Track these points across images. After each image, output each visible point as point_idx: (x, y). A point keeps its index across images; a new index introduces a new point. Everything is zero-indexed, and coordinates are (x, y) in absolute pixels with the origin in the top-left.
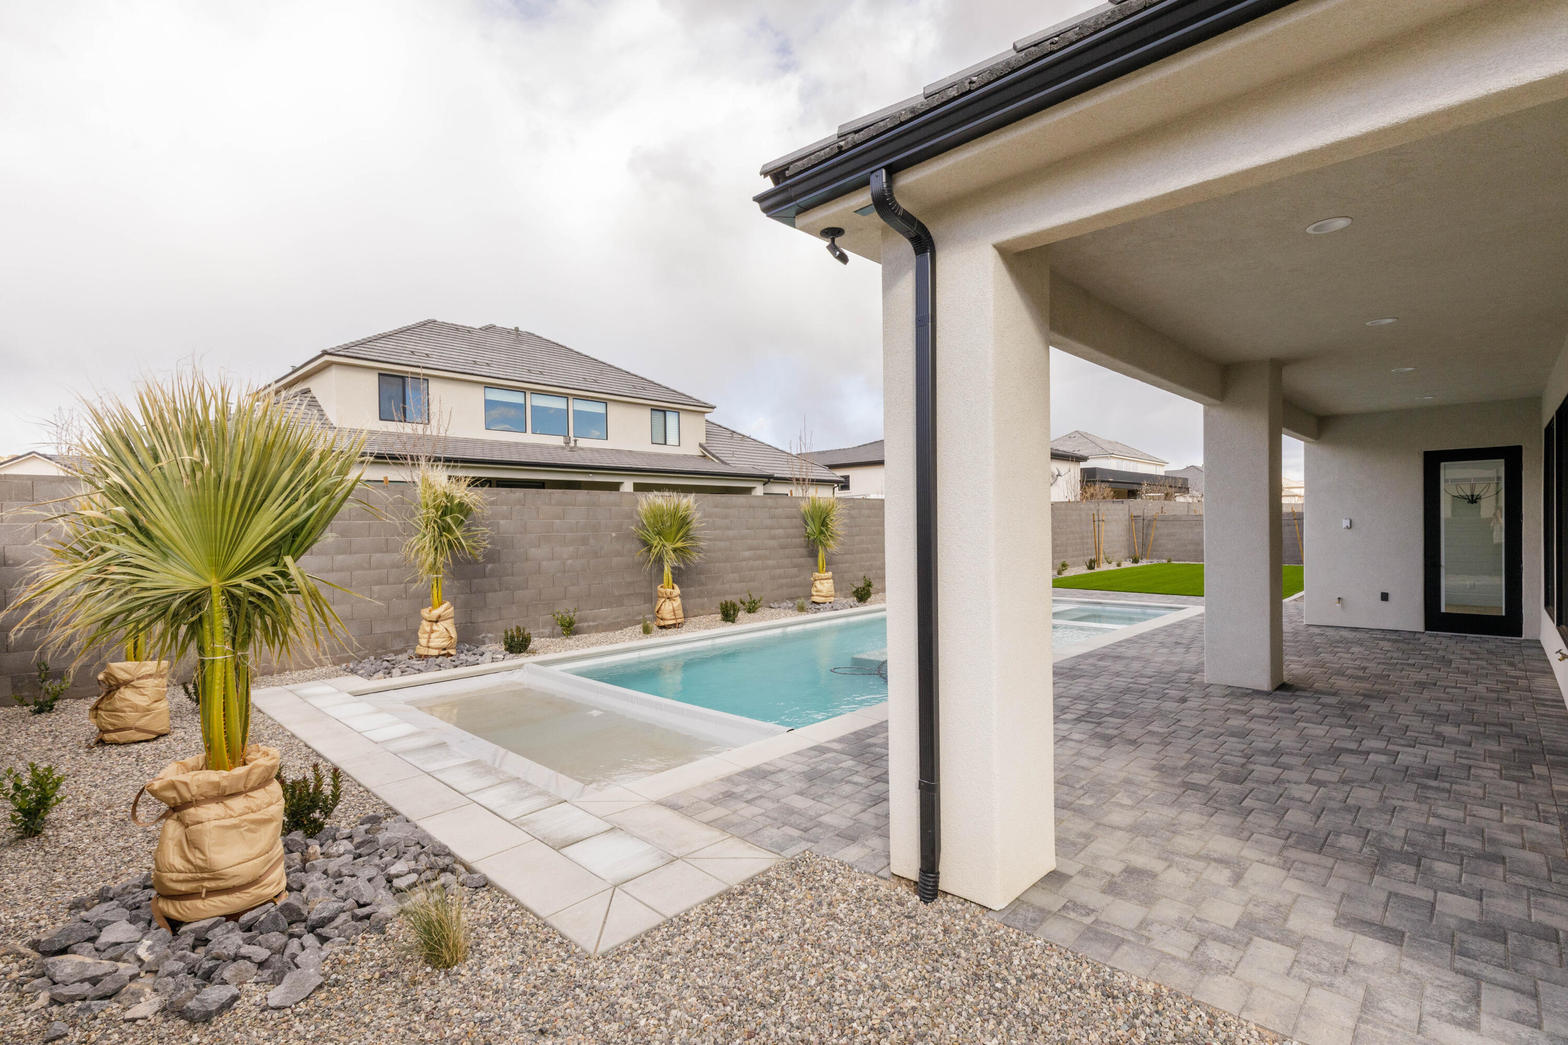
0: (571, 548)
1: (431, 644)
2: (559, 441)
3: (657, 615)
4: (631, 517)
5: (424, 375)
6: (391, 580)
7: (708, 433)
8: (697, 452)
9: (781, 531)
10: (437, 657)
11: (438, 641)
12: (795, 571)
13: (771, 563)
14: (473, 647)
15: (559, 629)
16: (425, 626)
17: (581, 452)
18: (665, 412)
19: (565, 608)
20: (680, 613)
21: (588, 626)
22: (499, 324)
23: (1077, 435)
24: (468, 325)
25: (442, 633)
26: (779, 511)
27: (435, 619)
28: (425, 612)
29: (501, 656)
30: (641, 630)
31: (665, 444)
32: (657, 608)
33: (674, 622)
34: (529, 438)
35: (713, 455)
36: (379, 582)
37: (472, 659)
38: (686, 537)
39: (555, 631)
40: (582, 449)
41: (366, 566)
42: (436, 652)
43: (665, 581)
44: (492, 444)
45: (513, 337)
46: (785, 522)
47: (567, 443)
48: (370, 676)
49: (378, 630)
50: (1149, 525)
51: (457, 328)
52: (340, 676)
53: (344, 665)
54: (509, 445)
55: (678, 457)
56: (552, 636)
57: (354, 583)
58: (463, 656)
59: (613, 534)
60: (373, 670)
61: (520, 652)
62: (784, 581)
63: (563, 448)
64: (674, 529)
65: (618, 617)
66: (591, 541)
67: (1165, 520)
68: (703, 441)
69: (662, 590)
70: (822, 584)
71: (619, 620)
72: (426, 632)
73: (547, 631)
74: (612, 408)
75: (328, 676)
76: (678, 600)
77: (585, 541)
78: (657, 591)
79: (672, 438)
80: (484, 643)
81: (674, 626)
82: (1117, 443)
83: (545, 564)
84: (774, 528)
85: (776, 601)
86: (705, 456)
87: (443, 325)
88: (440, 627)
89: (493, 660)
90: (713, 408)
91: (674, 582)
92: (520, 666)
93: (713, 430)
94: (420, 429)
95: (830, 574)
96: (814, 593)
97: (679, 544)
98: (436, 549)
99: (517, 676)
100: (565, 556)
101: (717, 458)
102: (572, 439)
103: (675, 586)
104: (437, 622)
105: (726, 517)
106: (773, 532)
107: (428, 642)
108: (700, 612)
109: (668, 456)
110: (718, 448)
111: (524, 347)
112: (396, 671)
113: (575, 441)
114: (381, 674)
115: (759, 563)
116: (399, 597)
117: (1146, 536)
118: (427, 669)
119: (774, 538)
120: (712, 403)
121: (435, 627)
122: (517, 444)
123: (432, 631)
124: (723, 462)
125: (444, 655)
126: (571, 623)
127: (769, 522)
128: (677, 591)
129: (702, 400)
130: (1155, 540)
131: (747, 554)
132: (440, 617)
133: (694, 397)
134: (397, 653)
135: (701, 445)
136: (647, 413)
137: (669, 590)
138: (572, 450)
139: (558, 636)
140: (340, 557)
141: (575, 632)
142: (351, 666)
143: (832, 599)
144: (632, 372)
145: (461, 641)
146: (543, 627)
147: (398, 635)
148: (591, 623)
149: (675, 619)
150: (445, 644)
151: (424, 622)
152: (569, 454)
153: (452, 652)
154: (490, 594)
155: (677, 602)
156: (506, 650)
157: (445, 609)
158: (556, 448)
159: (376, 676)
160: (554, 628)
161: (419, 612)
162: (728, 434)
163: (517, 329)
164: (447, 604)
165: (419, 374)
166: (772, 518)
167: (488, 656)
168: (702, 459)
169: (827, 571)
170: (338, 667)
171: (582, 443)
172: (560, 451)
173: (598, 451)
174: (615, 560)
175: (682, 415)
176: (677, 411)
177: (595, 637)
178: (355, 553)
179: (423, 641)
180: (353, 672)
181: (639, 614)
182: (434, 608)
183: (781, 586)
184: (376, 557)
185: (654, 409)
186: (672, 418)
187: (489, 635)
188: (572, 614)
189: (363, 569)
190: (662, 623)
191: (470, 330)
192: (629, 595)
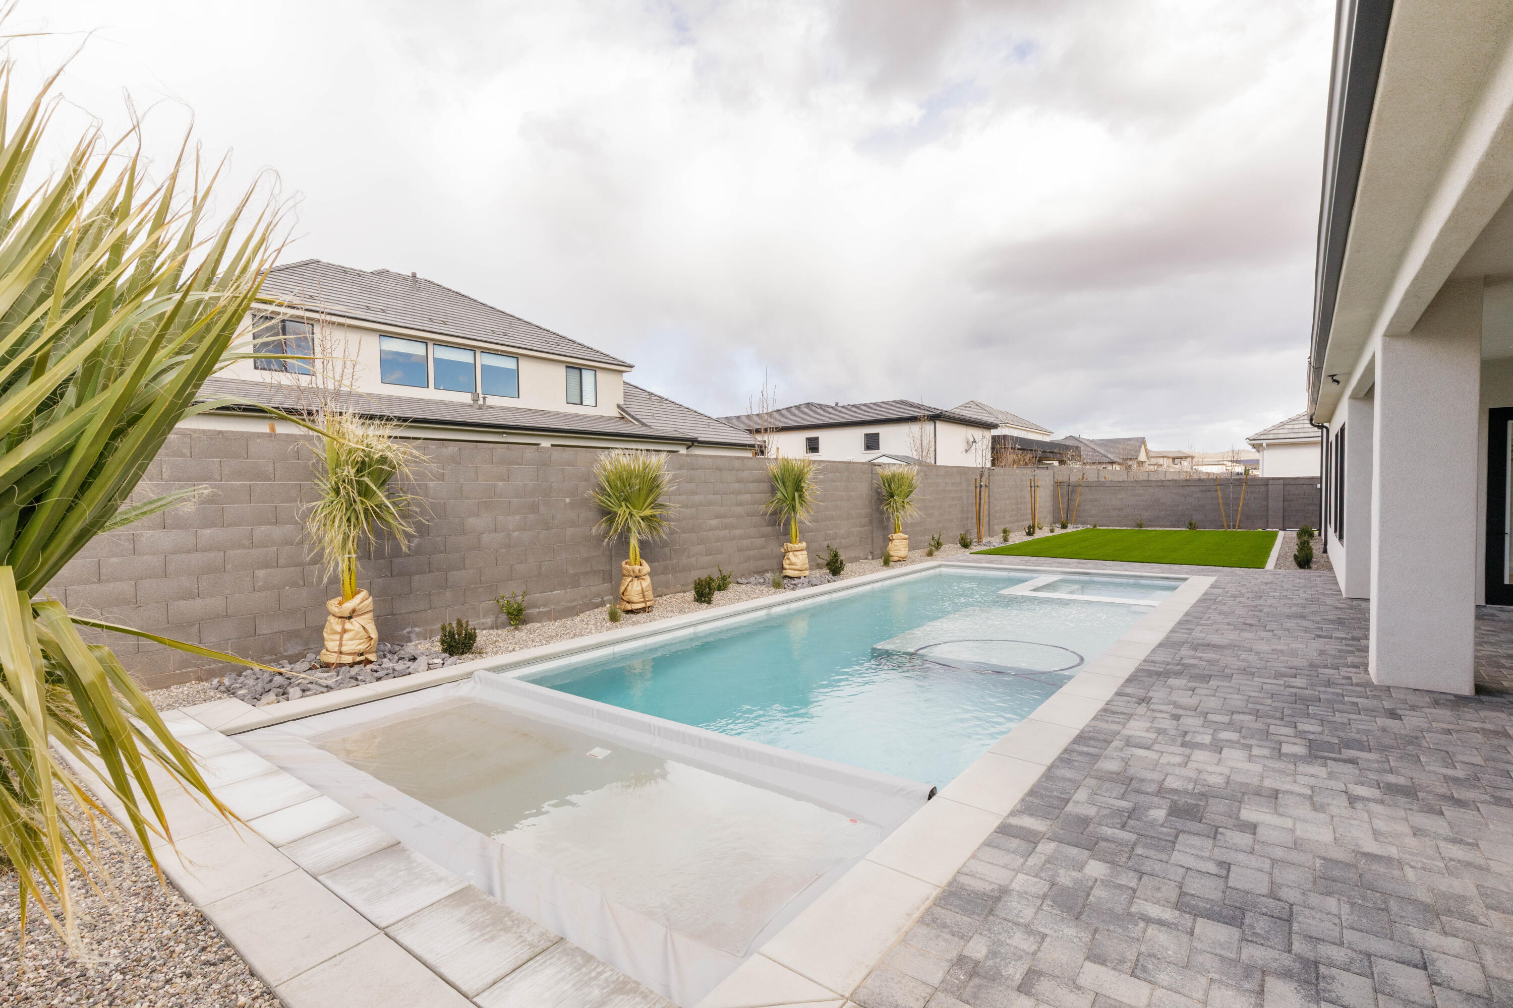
0: (518, 517)
1: (344, 649)
2: (466, 398)
3: (620, 597)
4: (587, 480)
5: (308, 318)
6: (282, 561)
7: (626, 394)
8: (615, 413)
9: (747, 497)
10: (352, 665)
11: (352, 645)
12: (762, 541)
13: (737, 532)
14: (397, 648)
15: (503, 617)
16: (334, 624)
17: (491, 410)
18: (580, 369)
19: (511, 592)
20: (650, 594)
21: (539, 613)
22: (393, 269)
23: (973, 405)
24: (358, 268)
25: (358, 633)
26: (746, 474)
27: (347, 615)
28: (333, 605)
29: (439, 661)
30: (607, 617)
31: (581, 404)
32: (623, 588)
33: (642, 605)
34: (431, 393)
35: (633, 417)
36: (266, 565)
37: (400, 666)
38: (656, 505)
39: (499, 621)
40: (492, 407)
41: (247, 543)
42: (348, 659)
43: (632, 556)
44: (390, 400)
45: (411, 283)
46: (752, 486)
47: (476, 400)
48: (256, 699)
49: (265, 629)
50: (1073, 491)
51: (345, 271)
52: (210, 699)
53: (215, 681)
54: (409, 401)
55: (595, 418)
56: (495, 626)
57: (229, 567)
58: (386, 663)
59: (568, 500)
60: (259, 688)
61: (463, 653)
62: (751, 553)
63: (470, 406)
64: (644, 493)
65: (574, 600)
66: (542, 509)
67: (1089, 486)
68: (621, 402)
69: (628, 566)
70: (795, 556)
71: (575, 603)
72: (336, 633)
73: (489, 620)
74: (524, 365)
75: (191, 701)
76: (648, 578)
77: (534, 508)
78: (621, 568)
79: (588, 398)
80: (410, 640)
81: (644, 610)
82: (1007, 413)
83: (486, 537)
84: (740, 493)
85: (743, 575)
86: (623, 418)
87: (329, 266)
88: (354, 625)
89: (430, 667)
90: (632, 367)
91: (641, 557)
92: (469, 675)
93: (631, 390)
94: (304, 381)
95: (804, 544)
96: (786, 566)
97: (648, 512)
98: (349, 520)
99: (465, 690)
100: (511, 527)
101: (637, 420)
102: (481, 396)
103: (644, 562)
104: (350, 618)
105: (691, 480)
106: (740, 497)
107: (341, 645)
108: (665, 590)
109: (584, 417)
110: (636, 409)
111: (424, 295)
112: (294, 691)
113: (484, 398)
114: (272, 696)
115: (726, 532)
116: (294, 584)
117: (1069, 501)
118: (339, 685)
119: (740, 504)
120: (629, 361)
121: (348, 626)
122: (418, 400)
123: (345, 631)
124: (643, 424)
125: (360, 663)
126: (520, 611)
127: (736, 486)
128: (646, 568)
129: (620, 358)
130: (1079, 506)
131: (714, 522)
132: (354, 611)
133: (611, 355)
134: (293, 660)
135: (619, 406)
136: (562, 370)
137: (637, 567)
138: (481, 408)
139: (503, 626)
140: (208, 531)
141: (524, 622)
142: (226, 681)
143: (807, 573)
144: (543, 326)
145: (381, 640)
146: (485, 616)
147: (293, 635)
148: (542, 609)
149: (645, 602)
150: (362, 647)
151: (331, 619)
152: (479, 412)
153: (372, 657)
154: (416, 578)
155: (647, 582)
156: (444, 651)
157: (362, 600)
158: (463, 405)
159: (265, 699)
160: (497, 617)
161: (325, 604)
162: (646, 395)
163: (414, 275)
164: (364, 593)
165: (303, 317)
166: (739, 481)
167: (422, 661)
168: (622, 420)
169: (800, 542)
170: (206, 684)
171: (492, 401)
172: (467, 408)
173: (509, 409)
174: (570, 531)
175: (600, 374)
176: (594, 369)
177: (552, 627)
178: (229, 525)
179: (331, 643)
180: (230, 692)
181: (598, 595)
182: (346, 599)
183: (748, 560)
184: (261, 531)
185: (570, 367)
186: (588, 376)
187: (417, 629)
188: (519, 599)
189: (243, 547)
190: (629, 607)
191: (360, 274)
192: (586, 574)
